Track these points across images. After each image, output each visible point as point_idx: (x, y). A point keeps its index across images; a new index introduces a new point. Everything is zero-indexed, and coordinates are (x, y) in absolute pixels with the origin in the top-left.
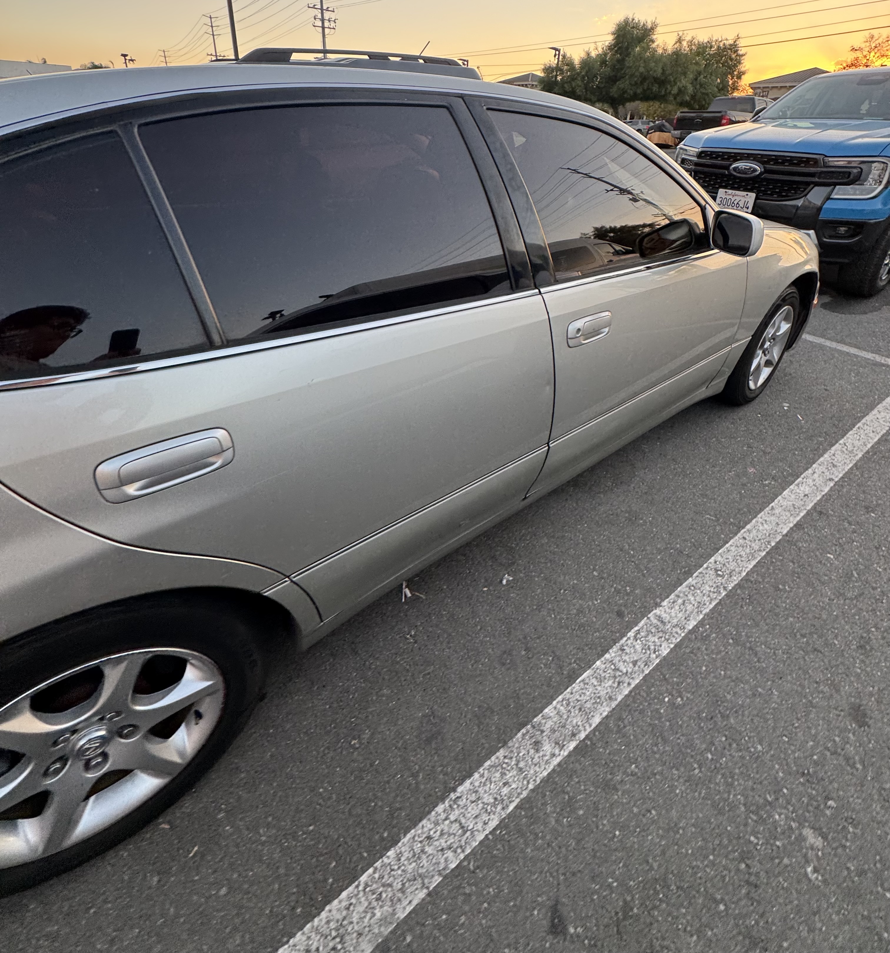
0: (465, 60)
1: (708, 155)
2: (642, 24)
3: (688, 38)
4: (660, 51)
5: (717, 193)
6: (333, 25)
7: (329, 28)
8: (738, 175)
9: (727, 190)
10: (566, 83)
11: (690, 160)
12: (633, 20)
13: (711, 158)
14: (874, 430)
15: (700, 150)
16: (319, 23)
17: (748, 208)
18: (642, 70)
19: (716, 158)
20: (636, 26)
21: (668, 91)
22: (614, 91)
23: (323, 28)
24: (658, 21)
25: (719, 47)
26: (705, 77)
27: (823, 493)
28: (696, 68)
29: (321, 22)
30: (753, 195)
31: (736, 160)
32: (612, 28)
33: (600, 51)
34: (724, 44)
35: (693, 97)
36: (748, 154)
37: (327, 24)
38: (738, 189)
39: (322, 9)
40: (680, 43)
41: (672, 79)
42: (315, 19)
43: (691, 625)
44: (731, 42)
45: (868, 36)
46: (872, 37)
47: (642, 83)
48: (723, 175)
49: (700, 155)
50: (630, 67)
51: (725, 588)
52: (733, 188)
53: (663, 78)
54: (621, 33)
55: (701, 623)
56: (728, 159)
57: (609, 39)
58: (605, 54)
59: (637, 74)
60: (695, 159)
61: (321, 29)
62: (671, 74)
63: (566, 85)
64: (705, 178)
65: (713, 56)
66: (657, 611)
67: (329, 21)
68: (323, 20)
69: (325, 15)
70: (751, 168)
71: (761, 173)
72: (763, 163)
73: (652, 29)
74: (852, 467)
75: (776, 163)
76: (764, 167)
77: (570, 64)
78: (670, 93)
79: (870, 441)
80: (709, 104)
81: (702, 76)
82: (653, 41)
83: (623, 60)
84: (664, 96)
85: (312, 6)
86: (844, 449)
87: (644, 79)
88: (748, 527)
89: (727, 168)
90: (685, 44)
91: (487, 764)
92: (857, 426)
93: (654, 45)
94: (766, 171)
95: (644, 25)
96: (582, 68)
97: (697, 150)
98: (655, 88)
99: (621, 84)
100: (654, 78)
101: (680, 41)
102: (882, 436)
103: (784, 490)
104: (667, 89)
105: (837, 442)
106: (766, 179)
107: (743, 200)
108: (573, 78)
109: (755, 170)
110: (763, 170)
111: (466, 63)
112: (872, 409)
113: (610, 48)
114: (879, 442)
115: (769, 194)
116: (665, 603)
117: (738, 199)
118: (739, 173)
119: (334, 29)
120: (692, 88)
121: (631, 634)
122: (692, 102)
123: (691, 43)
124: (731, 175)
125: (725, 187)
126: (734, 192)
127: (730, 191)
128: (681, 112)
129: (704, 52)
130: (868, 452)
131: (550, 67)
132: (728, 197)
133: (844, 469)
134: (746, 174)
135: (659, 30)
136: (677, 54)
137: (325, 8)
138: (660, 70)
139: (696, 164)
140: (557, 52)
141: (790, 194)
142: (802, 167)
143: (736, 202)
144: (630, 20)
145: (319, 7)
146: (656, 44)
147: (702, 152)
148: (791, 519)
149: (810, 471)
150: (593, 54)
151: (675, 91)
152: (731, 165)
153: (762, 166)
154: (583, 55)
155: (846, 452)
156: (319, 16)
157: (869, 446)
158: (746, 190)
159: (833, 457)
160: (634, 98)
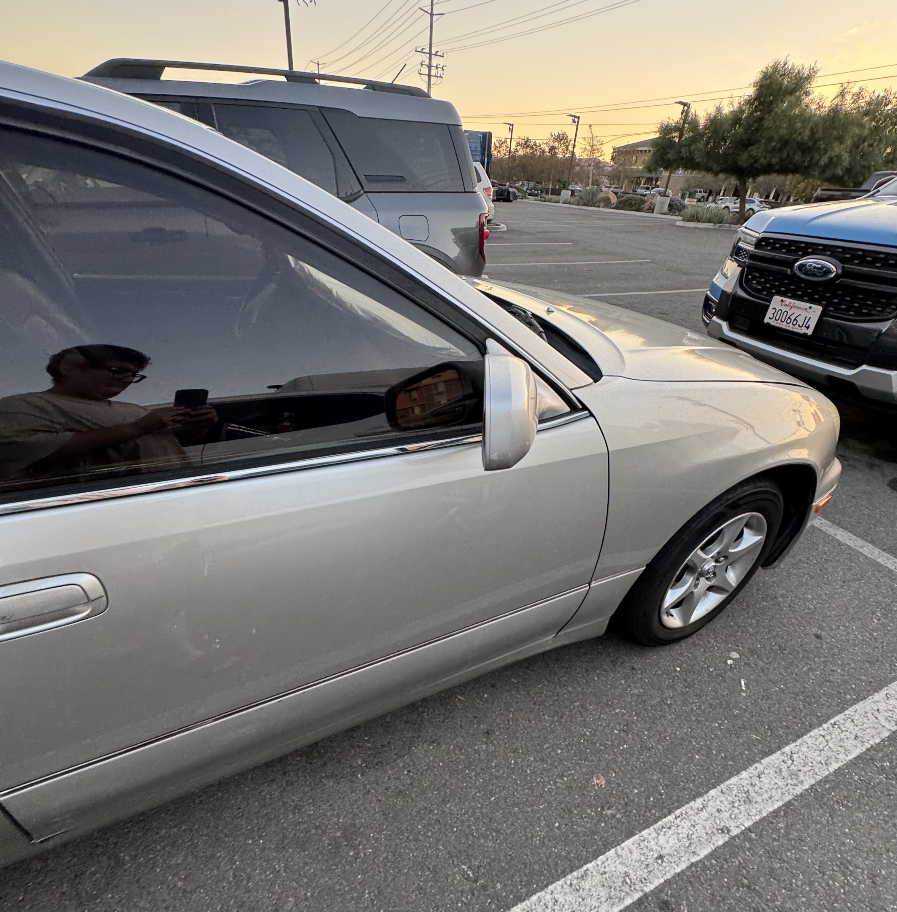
0: (575, 117)
1: (768, 244)
2: (796, 71)
3: (855, 89)
4: (813, 107)
5: (770, 301)
6: (440, 72)
7: (436, 76)
8: (803, 276)
9: (784, 299)
10: (685, 146)
11: (746, 250)
12: (786, 65)
13: (774, 249)
14: (860, 734)
15: (760, 236)
16: (425, 71)
17: (808, 328)
18: (783, 132)
19: (779, 249)
20: (788, 73)
21: (814, 161)
22: (743, 160)
23: (429, 76)
24: (818, 66)
26: (871, 146)
27: (694, 860)
28: (857, 131)
29: (427, 69)
30: (818, 309)
31: (806, 254)
33: (736, 105)
35: (848, 171)
36: (824, 246)
37: (433, 72)
38: (800, 298)
39: (430, 54)
40: (844, 97)
41: (822, 146)
42: (422, 65)
47: (780, 150)
48: (786, 276)
49: (760, 243)
50: (769, 129)
52: (794, 297)
53: (810, 144)
54: (765, 82)
56: (795, 252)
57: (750, 92)
58: (742, 111)
59: (776, 137)
60: (751, 248)
61: (427, 77)
62: (822, 139)
63: (683, 150)
64: (760, 277)
65: (888, 116)
67: (437, 68)
68: (430, 67)
69: (433, 61)
70: (823, 267)
71: (837, 277)
72: (844, 261)
73: (809, 78)
74: (780, 808)
75: (863, 262)
76: (843, 268)
77: (694, 124)
78: (817, 163)
79: (842, 756)
80: (865, 180)
81: (866, 144)
82: (807, 94)
83: (761, 119)
84: (806, 168)
85: (419, 49)
86: (784, 767)
87: (785, 143)
89: (790, 264)
90: (848, 97)
92: (832, 721)
93: (808, 100)
94: (845, 274)
95: (799, 72)
96: (706, 127)
97: (757, 235)
98: (797, 157)
99: (754, 150)
100: (798, 143)
101: (842, 94)
102: (868, 750)
104: (812, 158)
105: (779, 748)
106: (841, 286)
107: (804, 314)
108: (693, 140)
109: (829, 271)
110: (840, 272)
111: (576, 120)
112: (877, 690)
113: (749, 102)
114: (853, 764)
115: (843, 309)
117: (797, 312)
118: (806, 274)
119: (441, 77)
120: (848, 159)
122: (846, 178)
123: (858, 96)
124: (794, 275)
125: (783, 294)
126: (793, 301)
127: (788, 301)
128: (822, 190)
129: (875, 111)
130: (826, 780)
131: (668, 126)
132: (784, 309)
133: (760, 812)
134: (814, 275)
135: (818, 78)
136: (835, 111)
137: (433, 52)
138: (807, 132)
139: (752, 257)
141: (874, 312)
142: (877, 267)
143: (793, 318)
144: (782, 64)
145: (427, 50)
146: (811, 97)
147: (763, 239)
150: (726, 110)
151: (824, 160)
152: (797, 260)
153: (841, 265)
154: (712, 110)
155: (785, 773)
156: (427, 62)
157: (834, 766)
158: (812, 300)
159: (756, 780)
160: (768, 170)
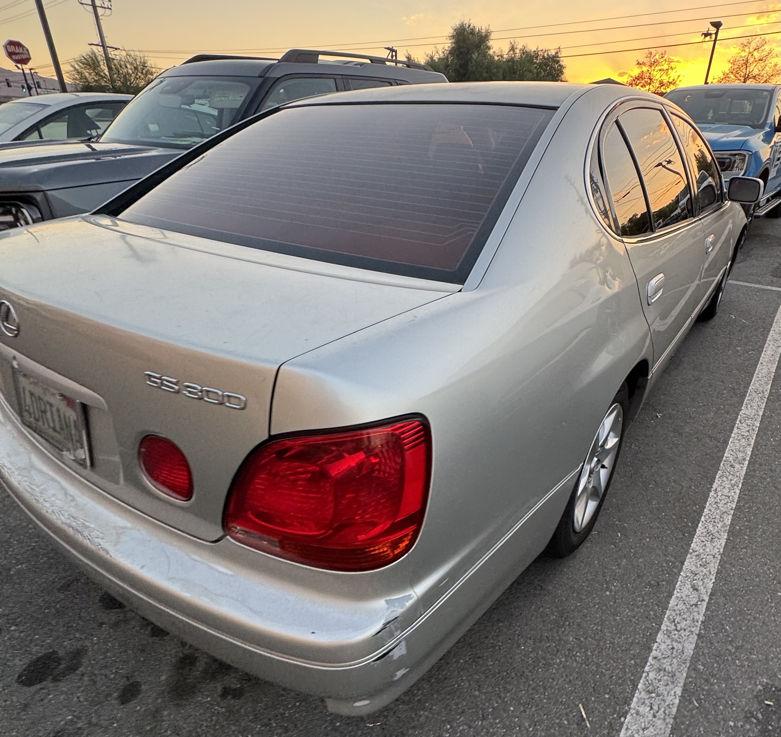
2: (477, 30)
3: (520, 47)
4: (497, 58)
12: (469, 26)
20: (472, 32)
25: (543, 57)
27: (780, 353)
32: (450, 31)
33: (442, 55)
34: (548, 55)
40: (514, 51)
43: (761, 413)
44: (553, 53)
45: (648, 52)
46: (651, 53)
51: (765, 397)
54: (459, 37)
55: (764, 412)
58: (447, 58)
65: (540, 65)
66: (742, 412)
73: (487, 35)
82: (489, 48)
86: (776, 332)
88: (756, 372)
90: (517, 51)
91: (717, 477)
92: (775, 321)
93: (491, 52)
95: (479, 31)
101: (513, 49)
103: (761, 354)
105: (770, 330)
116: (743, 408)
121: (738, 422)
123: (522, 51)
129: (532, 60)
135: (493, 36)
136: (511, 60)
140: (394, 54)
144: (467, 25)
146: (492, 50)
148: (773, 366)
149: (766, 345)
150: (436, 58)
159: (773, 337)
